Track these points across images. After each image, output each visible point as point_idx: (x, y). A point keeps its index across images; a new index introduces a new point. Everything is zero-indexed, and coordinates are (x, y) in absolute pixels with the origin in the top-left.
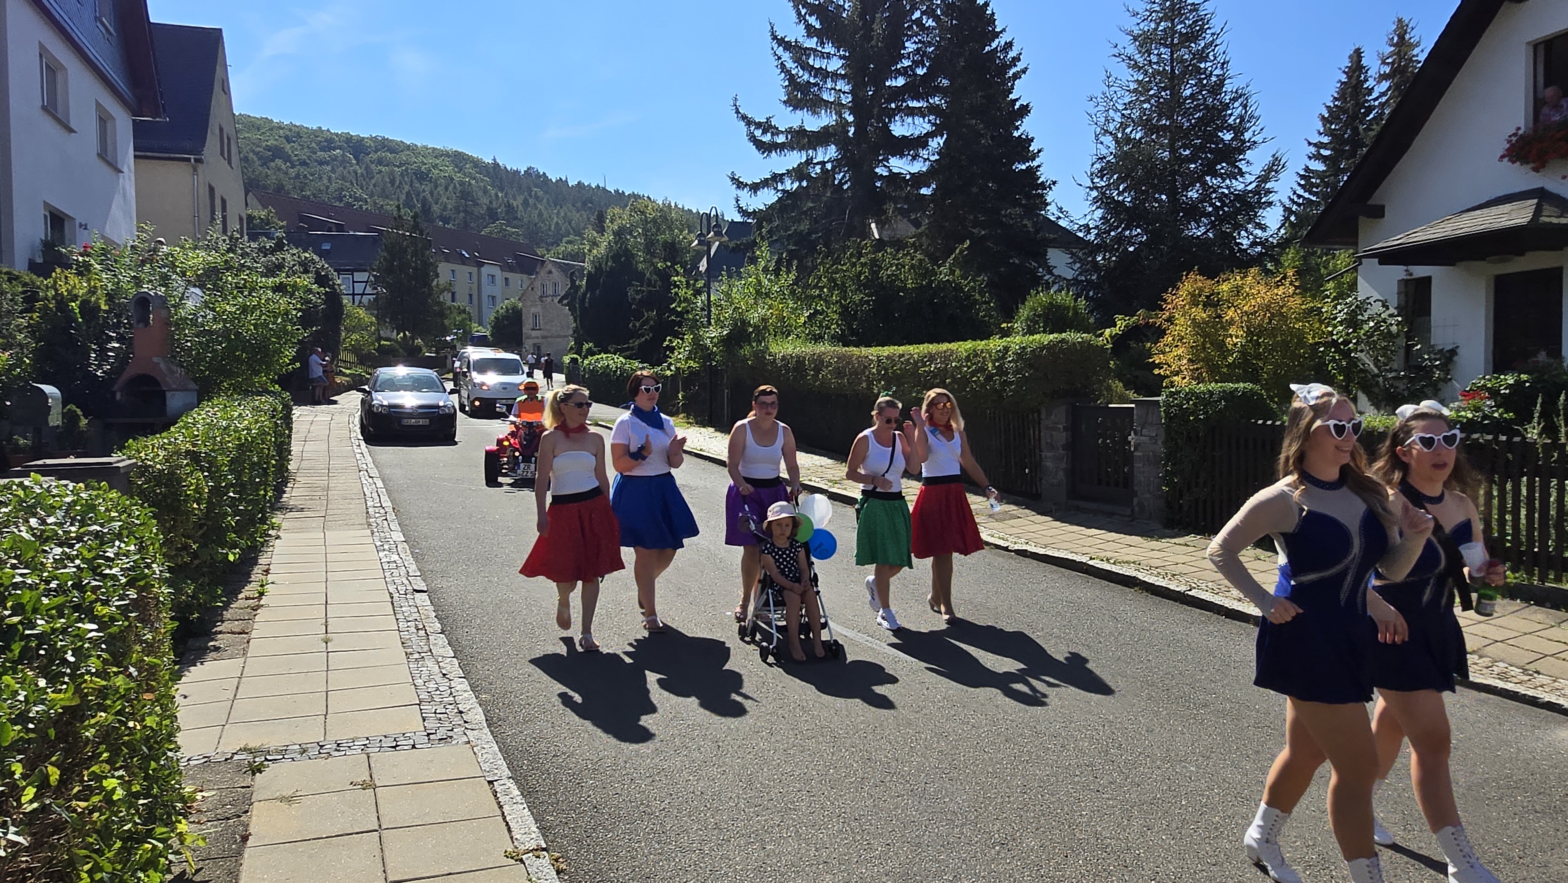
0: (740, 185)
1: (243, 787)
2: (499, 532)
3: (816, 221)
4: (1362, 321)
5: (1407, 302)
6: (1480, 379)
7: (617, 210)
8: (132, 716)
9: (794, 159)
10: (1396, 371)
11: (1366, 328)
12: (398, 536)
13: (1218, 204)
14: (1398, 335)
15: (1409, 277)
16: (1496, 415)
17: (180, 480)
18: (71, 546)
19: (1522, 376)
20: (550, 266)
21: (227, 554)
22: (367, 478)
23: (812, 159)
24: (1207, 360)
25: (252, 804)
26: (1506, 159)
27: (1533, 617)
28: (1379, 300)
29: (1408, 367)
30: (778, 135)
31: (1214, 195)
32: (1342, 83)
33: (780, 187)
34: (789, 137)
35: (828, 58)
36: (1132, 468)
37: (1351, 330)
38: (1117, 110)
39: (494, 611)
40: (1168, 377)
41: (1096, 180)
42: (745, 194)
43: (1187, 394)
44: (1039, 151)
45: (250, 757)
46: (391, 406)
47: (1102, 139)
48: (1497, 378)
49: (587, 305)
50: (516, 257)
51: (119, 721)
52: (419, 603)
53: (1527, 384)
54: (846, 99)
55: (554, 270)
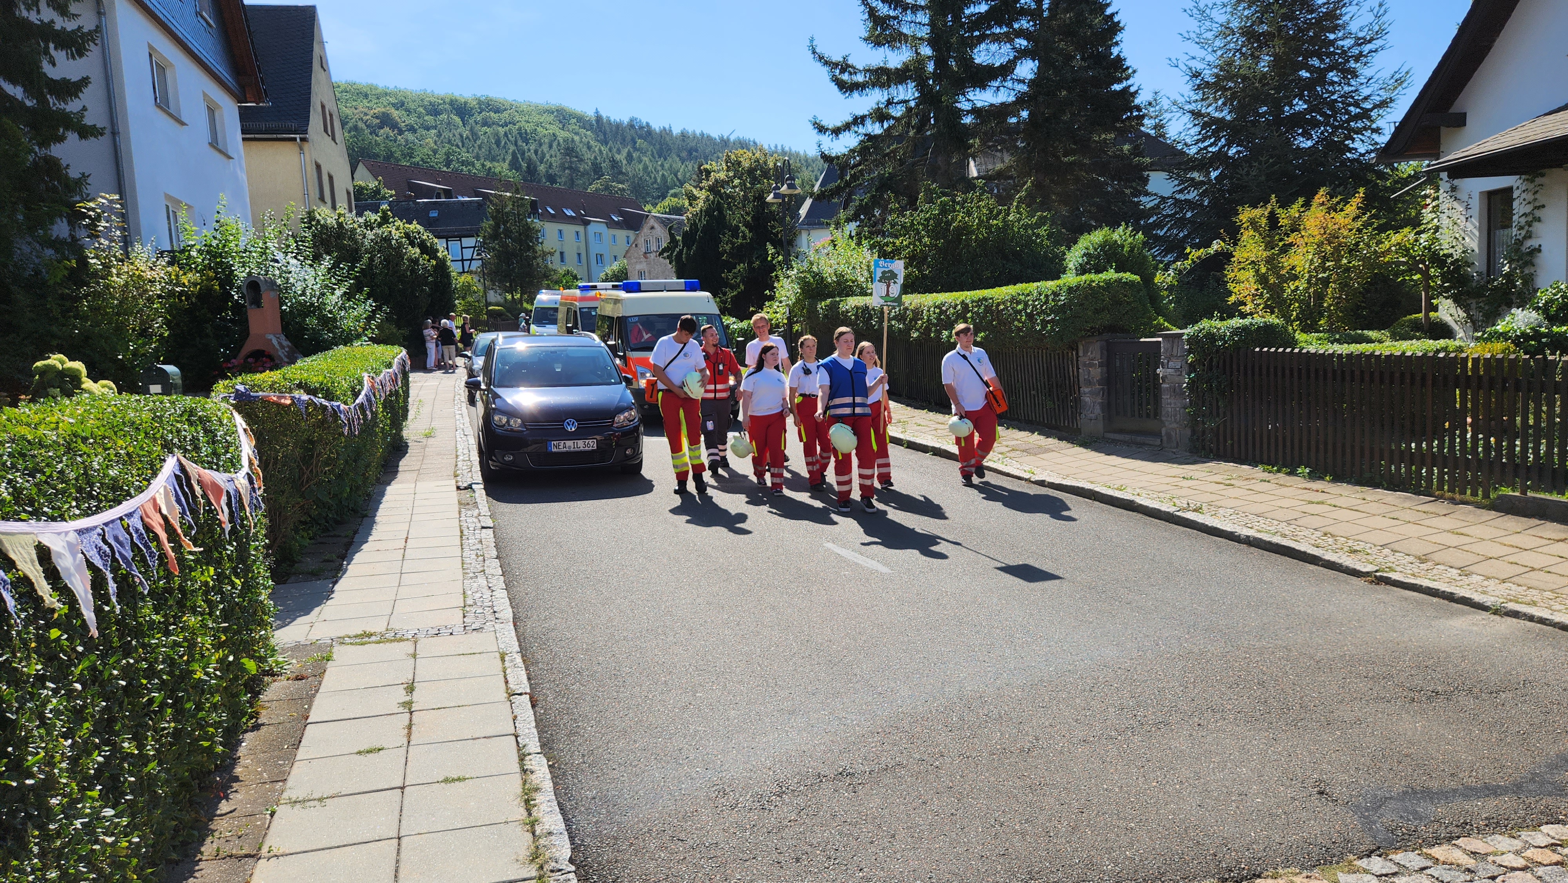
5: (1489, 211)
9: (875, 98)
20: (652, 222)
23: (893, 98)
30: (856, 74)
33: (861, 130)
34: (869, 75)
36: (1161, 399)
39: (546, 542)
42: (826, 139)
44: (1134, 70)
50: (622, 214)
52: (484, 537)
54: (925, 32)
55: (656, 225)
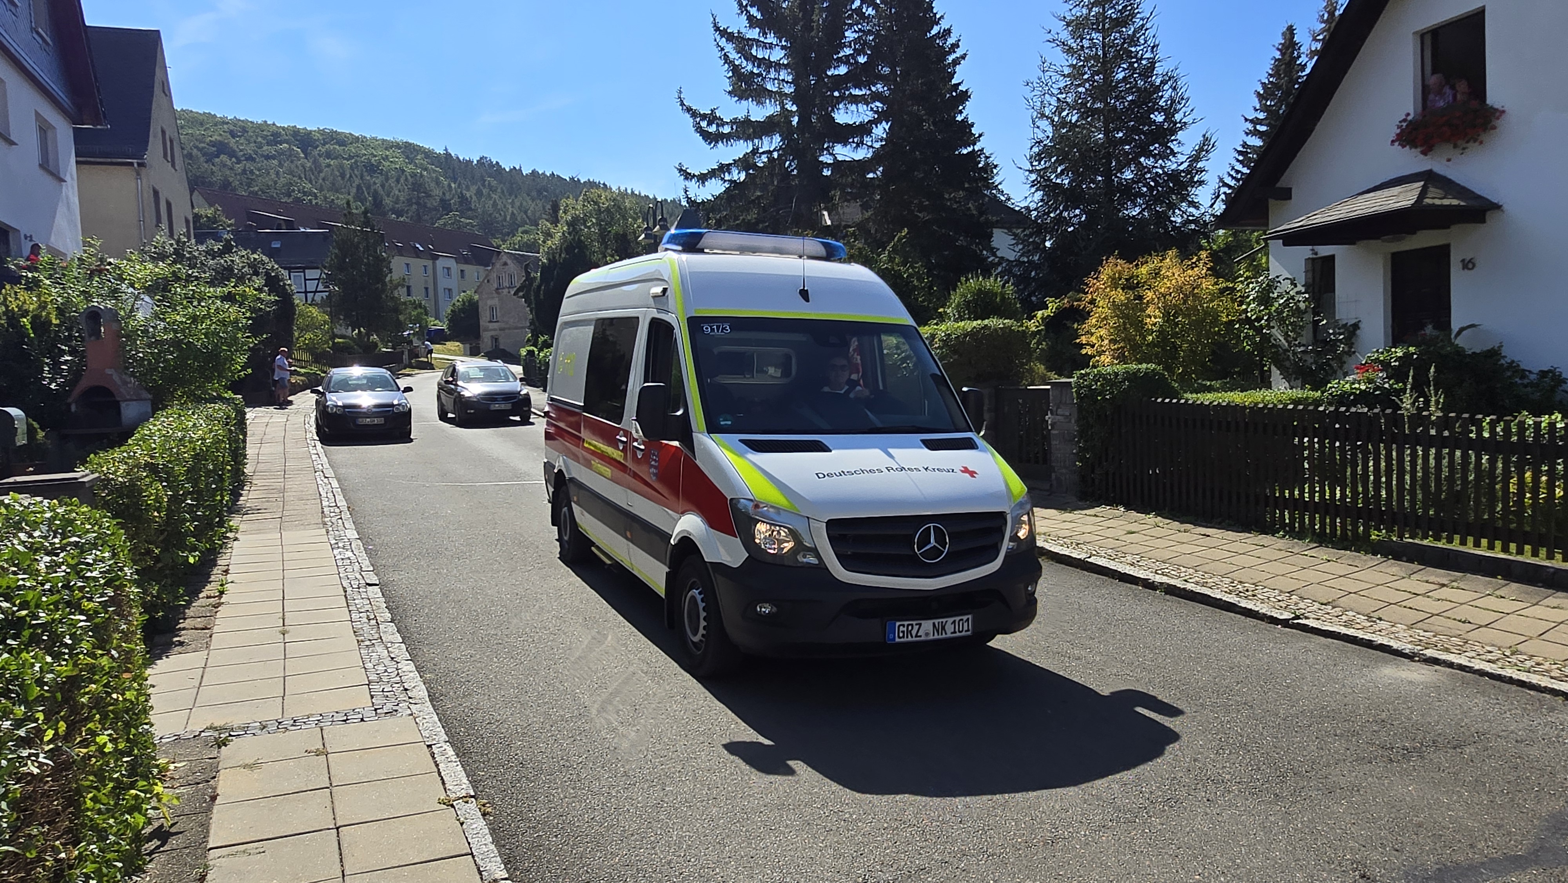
0: (688, 176)
1: (210, 758)
2: (451, 527)
3: (765, 210)
4: (1273, 298)
5: (1314, 278)
6: (1374, 352)
7: (571, 201)
8: (115, 690)
9: (740, 149)
10: (1304, 345)
11: (1276, 305)
12: (352, 534)
13: (1152, 184)
14: (1305, 312)
15: (1314, 256)
16: (1387, 386)
17: (141, 491)
18: (57, 555)
19: (1410, 348)
20: (505, 258)
21: (187, 557)
22: (323, 478)
23: (758, 149)
24: (1128, 339)
25: (219, 771)
26: (1397, 144)
27: (1389, 570)
28: (1287, 279)
29: (1316, 341)
30: (723, 125)
31: (1149, 175)
32: (1276, 60)
33: (727, 177)
34: (734, 127)
35: (771, 48)
36: (1050, 445)
37: (1262, 308)
38: (1052, 95)
39: (442, 601)
40: (1094, 357)
41: (1035, 163)
42: (692, 185)
43: (1095, 376)
44: (980, 135)
45: (216, 734)
46: (345, 407)
47: (1039, 123)
48: (1388, 351)
49: (542, 297)
50: (472, 249)
51: (106, 692)
52: (371, 595)
53: (1415, 356)
54: (789, 89)
55: (509, 262)
